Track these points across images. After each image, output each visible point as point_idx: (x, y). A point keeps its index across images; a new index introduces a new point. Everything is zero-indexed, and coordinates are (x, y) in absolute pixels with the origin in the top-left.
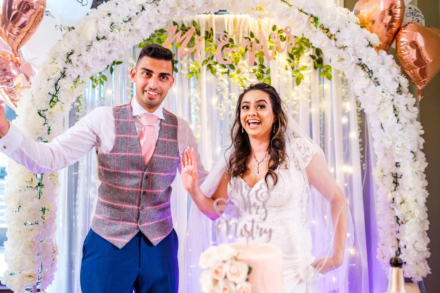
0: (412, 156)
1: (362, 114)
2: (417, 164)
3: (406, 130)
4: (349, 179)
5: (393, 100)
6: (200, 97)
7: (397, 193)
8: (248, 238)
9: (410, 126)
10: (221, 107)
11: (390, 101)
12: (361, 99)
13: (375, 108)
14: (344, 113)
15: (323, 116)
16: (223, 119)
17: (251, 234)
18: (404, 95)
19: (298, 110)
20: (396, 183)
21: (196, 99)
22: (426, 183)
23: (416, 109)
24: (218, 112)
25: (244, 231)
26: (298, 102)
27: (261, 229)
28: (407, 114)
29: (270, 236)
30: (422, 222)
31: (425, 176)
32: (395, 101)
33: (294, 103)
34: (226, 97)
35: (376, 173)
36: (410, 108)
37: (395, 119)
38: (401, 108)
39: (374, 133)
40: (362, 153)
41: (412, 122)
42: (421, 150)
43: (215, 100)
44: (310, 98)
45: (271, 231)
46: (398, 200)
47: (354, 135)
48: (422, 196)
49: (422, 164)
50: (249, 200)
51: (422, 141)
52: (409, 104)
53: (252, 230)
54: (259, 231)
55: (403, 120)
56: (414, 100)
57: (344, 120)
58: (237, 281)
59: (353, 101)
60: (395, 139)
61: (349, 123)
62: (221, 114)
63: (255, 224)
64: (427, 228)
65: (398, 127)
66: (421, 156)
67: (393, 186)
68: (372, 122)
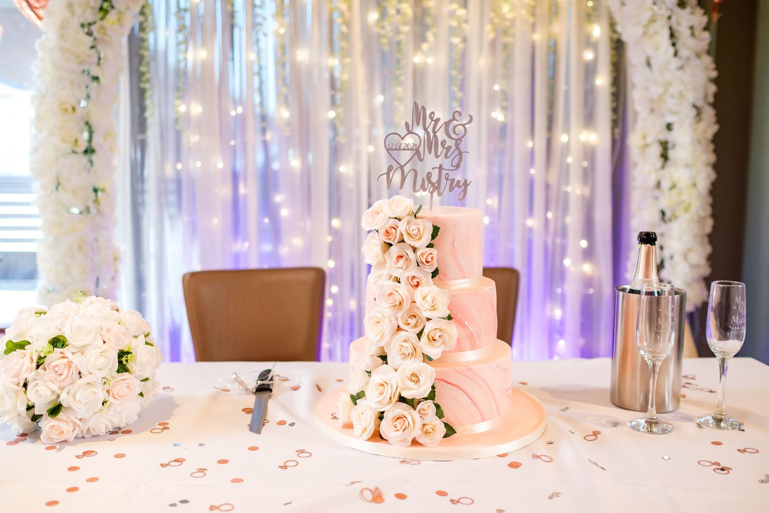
0: (693, 112)
1: (618, 46)
2: (702, 125)
3: (688, 69)
4: (590, 153)
5: (669, 18)
6: (350, 9)
7: (666, 172)
8: (432, 193)
9: (695, 62)
10: (383, 28)
11: (665, 19)
12: (618, 18)
13: (639, 30)
14: (589, 43)
15: (553, 49)
16: (386, 48)
17: (436, 187)
18: (688, 10)
19: (513, 36)
20: (665, 157)
21: (342, 14)
22: (712, 158)
23: (706, 35)
24: (380, 36)
25: (426, 182)
26: (513, 21)
27: (453, 180)
28: (692, 43)
29: (465, 191)
30: (701, 220)
31: (712, 147)
32: (674, 19)
33: (507, 23)
34: (392, 11)
35: (634, 141)
36: (697, 32)
37: (671, 50)
38: (683, 31)
39: (636, 75)
40: (615, 110)
41: (698, 55)
42: (710, 104)
43: (373, 16)
44: (533, 15)
45: (466, 184)
46: (665, 185)
47: (602, 81)
48: (704, 177)
49: (709, 126)
50: (435, 136)
51: (713, 89)
52: (696, 26)
53: (439, 181)
54: (449, 182)
55: (684, 52)
56: (705, 19)
57: (589, 56)
58: (416, 245)
59: (605, 21)
60: (668, 85)
61: (596, 60)
62: (384, 41)
63: (444, 172)
64: (708, 229)
65: (675, 63)
66: (709, 113)
67: (659, 162)
68: (634, 56)
